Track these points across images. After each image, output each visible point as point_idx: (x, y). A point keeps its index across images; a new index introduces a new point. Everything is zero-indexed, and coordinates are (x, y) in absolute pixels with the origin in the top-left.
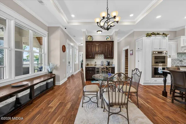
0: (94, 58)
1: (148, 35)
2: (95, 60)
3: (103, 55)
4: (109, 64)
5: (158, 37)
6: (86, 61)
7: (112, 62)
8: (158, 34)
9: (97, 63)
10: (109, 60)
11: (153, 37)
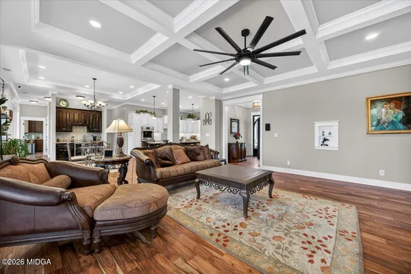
0: (71, 131)
1: (138, 112)
2: (72, 134)
3: (86, 128)
4: (95, 139)
5: (147, 115)
6: (57, 135)
7: (101, 137)
8: (146, 112)
9: (74, 139)
10: (95, 135)
11: (142, 114)
